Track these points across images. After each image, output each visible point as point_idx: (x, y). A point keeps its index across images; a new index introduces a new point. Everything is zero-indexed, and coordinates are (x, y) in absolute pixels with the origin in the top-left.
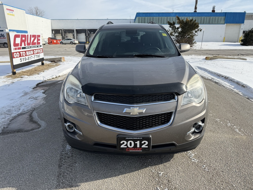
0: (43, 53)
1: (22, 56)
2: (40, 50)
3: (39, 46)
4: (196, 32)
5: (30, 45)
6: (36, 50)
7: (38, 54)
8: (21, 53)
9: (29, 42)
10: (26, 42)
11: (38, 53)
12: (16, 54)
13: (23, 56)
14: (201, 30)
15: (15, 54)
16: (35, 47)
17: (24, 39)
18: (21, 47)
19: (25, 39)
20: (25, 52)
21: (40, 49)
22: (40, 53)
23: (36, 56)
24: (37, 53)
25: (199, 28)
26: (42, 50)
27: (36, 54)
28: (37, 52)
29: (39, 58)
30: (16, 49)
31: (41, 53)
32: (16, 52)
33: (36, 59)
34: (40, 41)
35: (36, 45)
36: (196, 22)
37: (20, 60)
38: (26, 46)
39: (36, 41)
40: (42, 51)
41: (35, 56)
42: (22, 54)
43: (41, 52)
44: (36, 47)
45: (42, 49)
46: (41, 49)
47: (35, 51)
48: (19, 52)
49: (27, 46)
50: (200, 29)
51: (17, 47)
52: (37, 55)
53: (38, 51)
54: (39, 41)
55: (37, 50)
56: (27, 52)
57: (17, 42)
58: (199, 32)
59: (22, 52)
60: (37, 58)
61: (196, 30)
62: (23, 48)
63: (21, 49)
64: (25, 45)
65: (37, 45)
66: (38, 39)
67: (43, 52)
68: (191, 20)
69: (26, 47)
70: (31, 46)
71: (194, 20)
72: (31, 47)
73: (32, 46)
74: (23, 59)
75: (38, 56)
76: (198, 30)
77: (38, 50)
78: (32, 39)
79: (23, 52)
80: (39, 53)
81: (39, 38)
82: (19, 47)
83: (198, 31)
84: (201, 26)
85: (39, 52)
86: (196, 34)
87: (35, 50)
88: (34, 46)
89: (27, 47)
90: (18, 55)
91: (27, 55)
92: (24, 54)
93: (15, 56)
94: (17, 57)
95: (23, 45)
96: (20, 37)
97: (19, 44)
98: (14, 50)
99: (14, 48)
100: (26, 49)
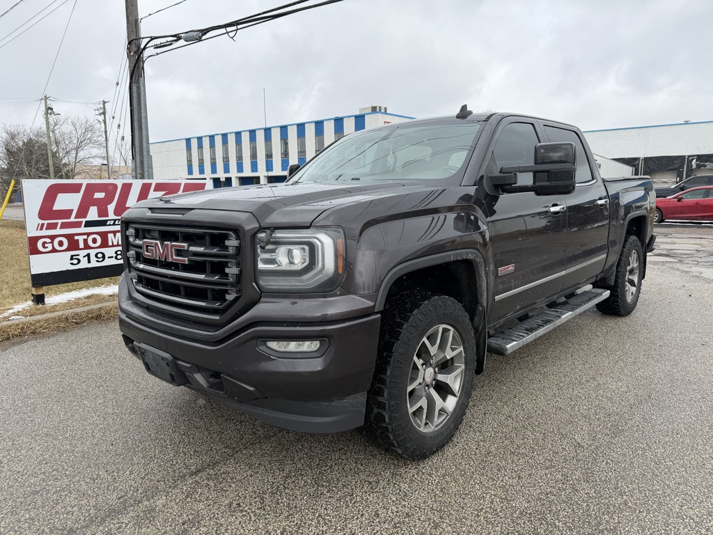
1: (81, 245)
8: (76, 238)
9: (131, 203)
10: (111, 208)
12: (52, 242)
13: (87, 247)
15: (44, 244)
17: (99, 195)
18: (84, 220)
19: (110, 195)
20: (104, 234)
30: (52, 226)
32: (53, 238)
37: (72, 259)
38: (108, 216)
42: (85, 241)
48: (70, 237)
49: (111, 216)
51: (60, 221)
56: (110, 236)
59: (85, 237)
62: (89, 224)
63: (80, 227)
64: (102, 212)
69: (107, 220)
74: (88, 255)
78: (155, 195)
79: (89, 234)
82: (72, 219)
89: (115, 220)
90: (61, 244)
91: (110, 244)
92: (94, 241)
93: (44, 247)
94: (54, 250)
95: (93, 214)
96: (79, 192)
97: (72, 210)
98: (41, 229)
99: (43, 225)
100: (110, 225)
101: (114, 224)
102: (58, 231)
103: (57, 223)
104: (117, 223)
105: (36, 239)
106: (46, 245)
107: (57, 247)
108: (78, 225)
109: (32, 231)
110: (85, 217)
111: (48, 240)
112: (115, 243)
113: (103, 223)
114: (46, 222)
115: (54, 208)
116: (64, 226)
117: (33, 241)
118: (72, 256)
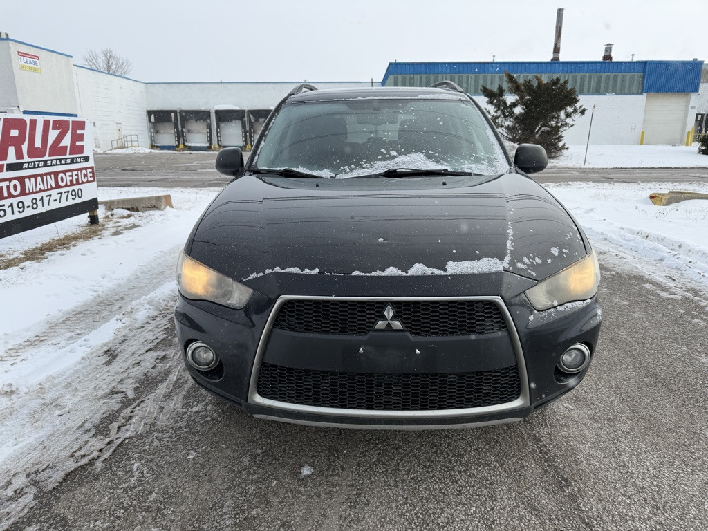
0: (95, 183)
1: (6, 195)
2: (84, 171)
3: (78, 160)
4: (568, 115)
5: (44, 156)
6: (68, 174)
7: (76, 188)
9: (38, 144)
10: (25, 147)
11: (75, 182)
13: (10, 196)
14: (583, 112)
16: (63, 162)
17: (15, 133)
18: (5, 163)
19: (22, 133)
20: (21, 180)
21: (81, 170)
22: (83, 183)
23: (64, 195)
24: (72, 184)
25: (578, 105)
26: (93, 172)
27: (66, 186)
28: (71, 181)
29: (78, 200)
31: (88, 182)
33: (64, 204)
34: (82, 140)
35: (68, 156)
36: (569, 87)
38: (22, 158)
39: (66, 142)
40: (93, 176)
41: (61, 193)
42: (8, 187)
43: (85, 180)
44: (69, 161)
45: (90, 170)
46: (86, 169)
47: (62, 178)
49: (26, 159)
50: (581, 107)
52: (70, 189)
53: (75, 177)
54: (78, 143)
55: (70, 173)
56: (27, 181)
58: (577, 116)
59: (7, 183)
60: (71, 202)
61: (570, 109)
62: (12, 167)
63: (3, 170)
64: (19, 155)
65: (70, 154)
66: (74, 135)
67: (94, 181)
68: (555, 82)
69: (23, 163)
70: (47, 157)
71: (562, 81)
72: (49, 163)
73: (52, 160)
74: (11, 205)
75: (76, 194)
76: (575, 111)
77: (75, 173)
78: (53, 134)
79: (10, 180)
80: (78, 183)
81: (79, 132)
83: (573, 112)
84: (584, 101)
85: (77, 180)
86: (569, 121)
87: (64, 172)
88: (60, 160)
89: (29, 163)
91: (27, 192)
92: (15, 186)
100: (25, 168)
101: (28, 168)
104: (30, 166)
110: (5, 159)
112: (31, 190)
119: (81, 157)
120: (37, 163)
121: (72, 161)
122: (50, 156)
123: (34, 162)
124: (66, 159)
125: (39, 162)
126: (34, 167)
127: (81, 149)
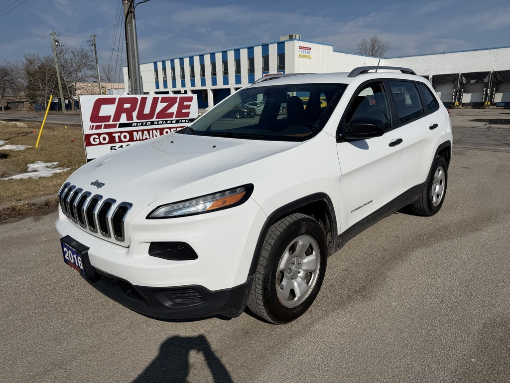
1: (117, 140)
6: (172, 130)
8: (114, 135)
12: (99, 138)
13: (120, 141)
15: (94, 138)
17: (127, 106)
18: (118, 123)
20: (131, 133)
30: (99, 127)
32: (99, 135)
37: (111, 149)
38: (133, 120)
42: (119, 137)
44: (174, 122)
47: (167, 132)
48: (110, 134)
51: (103, 124)
55: (175, 129)
56: (135, 133)
57: (101, 114)
59: (119, 134)
63: (116, 127)
70: (154, 119)
73: (158, 121)
74: (121, 147)
79: (121, 132)
82: (111, 122)
87: (170, 128)
88: (166, 121)
89: (137, 123)
90: (104, 139)
91: (135, 139)
92: (125, 137)
93: (95, 141)
94: (100, 143)
95: (123, 119)
96: (114, 104)
97: (110, 116)
98: (92, 129)
99: (93, 126)
100: (134, 126)
101: (137, 126)
102: (102, 130)
103: (102, 125)
104: (138, 125)
105: (89, 135)
106: (96, 140)
107: (102, 141)
108: (114, 126)
109: (87, 131)
110: (119, 121)
111: (97, 137)
112: (138, 139)
113: (130, 125)
114: (95, 124)
115: (100, 115)
116: (106, 127)
117: (88, 137)
118: (112, 147)
119: (186, 120)
120: (144, 123)
121: (177, 122)
122: (156, 118)
123: (142, 122)
124: (172, 120)
125: (147, 122)
126: (142, 125)
127: (187, 114)
